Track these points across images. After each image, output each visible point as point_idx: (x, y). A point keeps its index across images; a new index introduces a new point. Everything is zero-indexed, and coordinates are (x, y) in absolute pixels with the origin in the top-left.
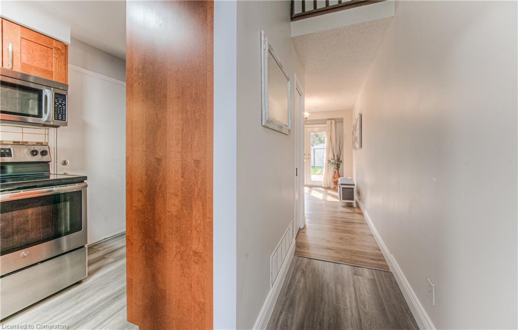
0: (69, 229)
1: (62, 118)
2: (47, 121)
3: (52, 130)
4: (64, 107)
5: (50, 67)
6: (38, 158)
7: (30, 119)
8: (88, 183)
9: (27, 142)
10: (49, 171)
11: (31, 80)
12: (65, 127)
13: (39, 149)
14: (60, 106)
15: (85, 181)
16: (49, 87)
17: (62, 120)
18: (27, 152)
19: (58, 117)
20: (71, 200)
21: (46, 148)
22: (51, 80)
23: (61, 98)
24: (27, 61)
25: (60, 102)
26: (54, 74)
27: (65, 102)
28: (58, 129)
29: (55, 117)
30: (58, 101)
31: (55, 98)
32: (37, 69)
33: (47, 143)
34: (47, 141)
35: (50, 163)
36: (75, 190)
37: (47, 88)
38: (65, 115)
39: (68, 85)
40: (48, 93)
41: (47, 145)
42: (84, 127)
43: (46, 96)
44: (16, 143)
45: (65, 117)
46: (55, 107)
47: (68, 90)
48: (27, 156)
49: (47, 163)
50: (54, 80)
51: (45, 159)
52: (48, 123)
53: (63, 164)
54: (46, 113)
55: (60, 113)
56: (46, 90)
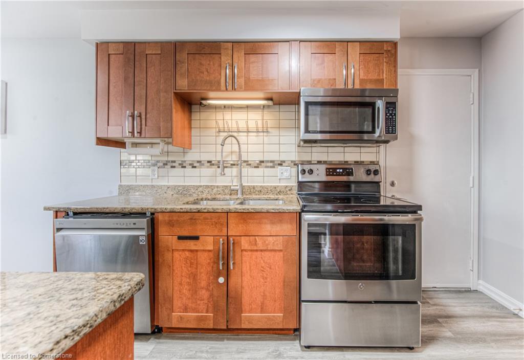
0: (400, 273)
1: (392, 131)
2: (379, 136)
3: (382, 146)
4: (394, 117)
5: (381, 75)
6: (371, 178)
7: (366, 137)
8: (422, 216)
9: (363, 162)
10: (380, 192)
11: (367, 94)
12: (396, 141)
13: (373, 168)
14: (391, 117)
15: (419, 212)
16: (380, 97)
17: (392, 133)
18: (363, 172)
19: (389, 131)
20: (404, 235)
21: (377, 168)
22: (382, 88)
23: (391, 107)
24: (364, 76)
25: (391, 112)
26: (385, 81)
27: (396, 111)
28: (387, 145)
29: (386, 131)
30: (389, 111)
31: (387, 108)
32: (371, 81)
33: (378, 162)
34: (378, 160)
35: (381, 184)
36: (407, 223)
37: (379, 99)
38: (395, 126)
39: (398, 89)
40: (380, 104)
41: (377, 163)
42: (412, 139)
43: (379, 108)
44: (356, 163)
45: (396, 129)
46: (386, 118)
47: (398, 96)
48: (363, 175)
49: (378, 183)
50: (385, 87)
51: (376, 179)
52: (380, 139)
53: (391, 185)
54: (378, 127)
55: (391, 126)
56: (379, 101)
